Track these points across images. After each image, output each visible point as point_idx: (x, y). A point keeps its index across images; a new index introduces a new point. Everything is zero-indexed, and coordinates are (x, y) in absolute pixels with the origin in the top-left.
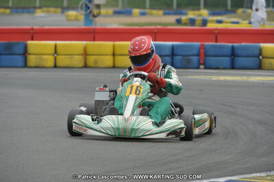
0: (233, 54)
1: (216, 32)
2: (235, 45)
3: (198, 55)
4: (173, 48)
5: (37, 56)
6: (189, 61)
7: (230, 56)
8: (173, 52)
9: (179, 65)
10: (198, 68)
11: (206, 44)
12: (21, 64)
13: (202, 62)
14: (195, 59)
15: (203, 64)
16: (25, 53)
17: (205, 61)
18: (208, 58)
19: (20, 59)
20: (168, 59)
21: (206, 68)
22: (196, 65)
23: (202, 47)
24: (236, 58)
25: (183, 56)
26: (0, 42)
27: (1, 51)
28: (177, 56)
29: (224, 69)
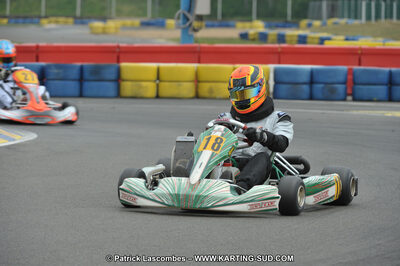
0: (391, 82)
2: (394, 69)
3: (345, 83)
4: (312, 72)
5: (134, 83)
6: (333, 91)
7: (386, 85)
8: (313, 79)
9: (320, 95)
10: (345, 100)
12: (112, 92)
13: (349, 91)
14: (341, 88)
15: (352, 95)
16: (118, 79)
17: (353, 90)
18: (358, 86)
19: (111, 86)
20: (306, 88)
21: (354, 100)
22: (342, 96)
23: (350, 70)
24: (394, 88)
25: (325, 83)
26: (85, 64)
27: (87, 75)
28: (317, 83)
29: (379, 101)
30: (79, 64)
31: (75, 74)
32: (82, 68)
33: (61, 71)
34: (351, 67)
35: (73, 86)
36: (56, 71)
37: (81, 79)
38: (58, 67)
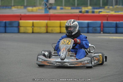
0: (117, 26)
1: (107, 16)
2: (118, 22)
3: (100, 27)
4: (88, 23)
6: (96, 30)
7: (115, 27)
8: (88, 25)
9: (91, 32)
10: (100, 33)
11: (104, 21)
13: (102, 30)
14: (99, 29)
15: (103, 31)
18: (105, 28)
19: (16, 29)
20: (86, 29)
21: (104, 33)
23: (102, 23)
24: (118, 28)
25: (93, 27)
26: (7, 21)
27: (7, 25)
28: (91, 27)
29: (112, 33)
30: (5, 21)
31: (3, 24)
32: (5, 23)
34: (102, 21)
35: (3, 29)
37: (5, 27)
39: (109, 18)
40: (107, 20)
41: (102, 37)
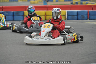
1: (92, 6)
3: (87, 15)
4: (78, 12)
6: (84, 17)
8: (78, 14)
9: (80, 19)
10: (87, 20)
11: (90, 11)
13: (88, 17)
14: (86, 16)
16: (23, 15)
17: (89, 17)
20: (76, 17)
21: (90, 20)
22: (86, 19)
23: (88, 11)
26: (14, 11)
27: (15, 14)
28: (79, 15)
30: (13, 11)
31: (11, 14)
33: (7, 13)
34: (88, 10)
35: (11, 18)
36: (6, 13)
37: (13, 16)
38: (7, 12)
39: (93, 8)
40: (92, 10)
41: (88, 23)
